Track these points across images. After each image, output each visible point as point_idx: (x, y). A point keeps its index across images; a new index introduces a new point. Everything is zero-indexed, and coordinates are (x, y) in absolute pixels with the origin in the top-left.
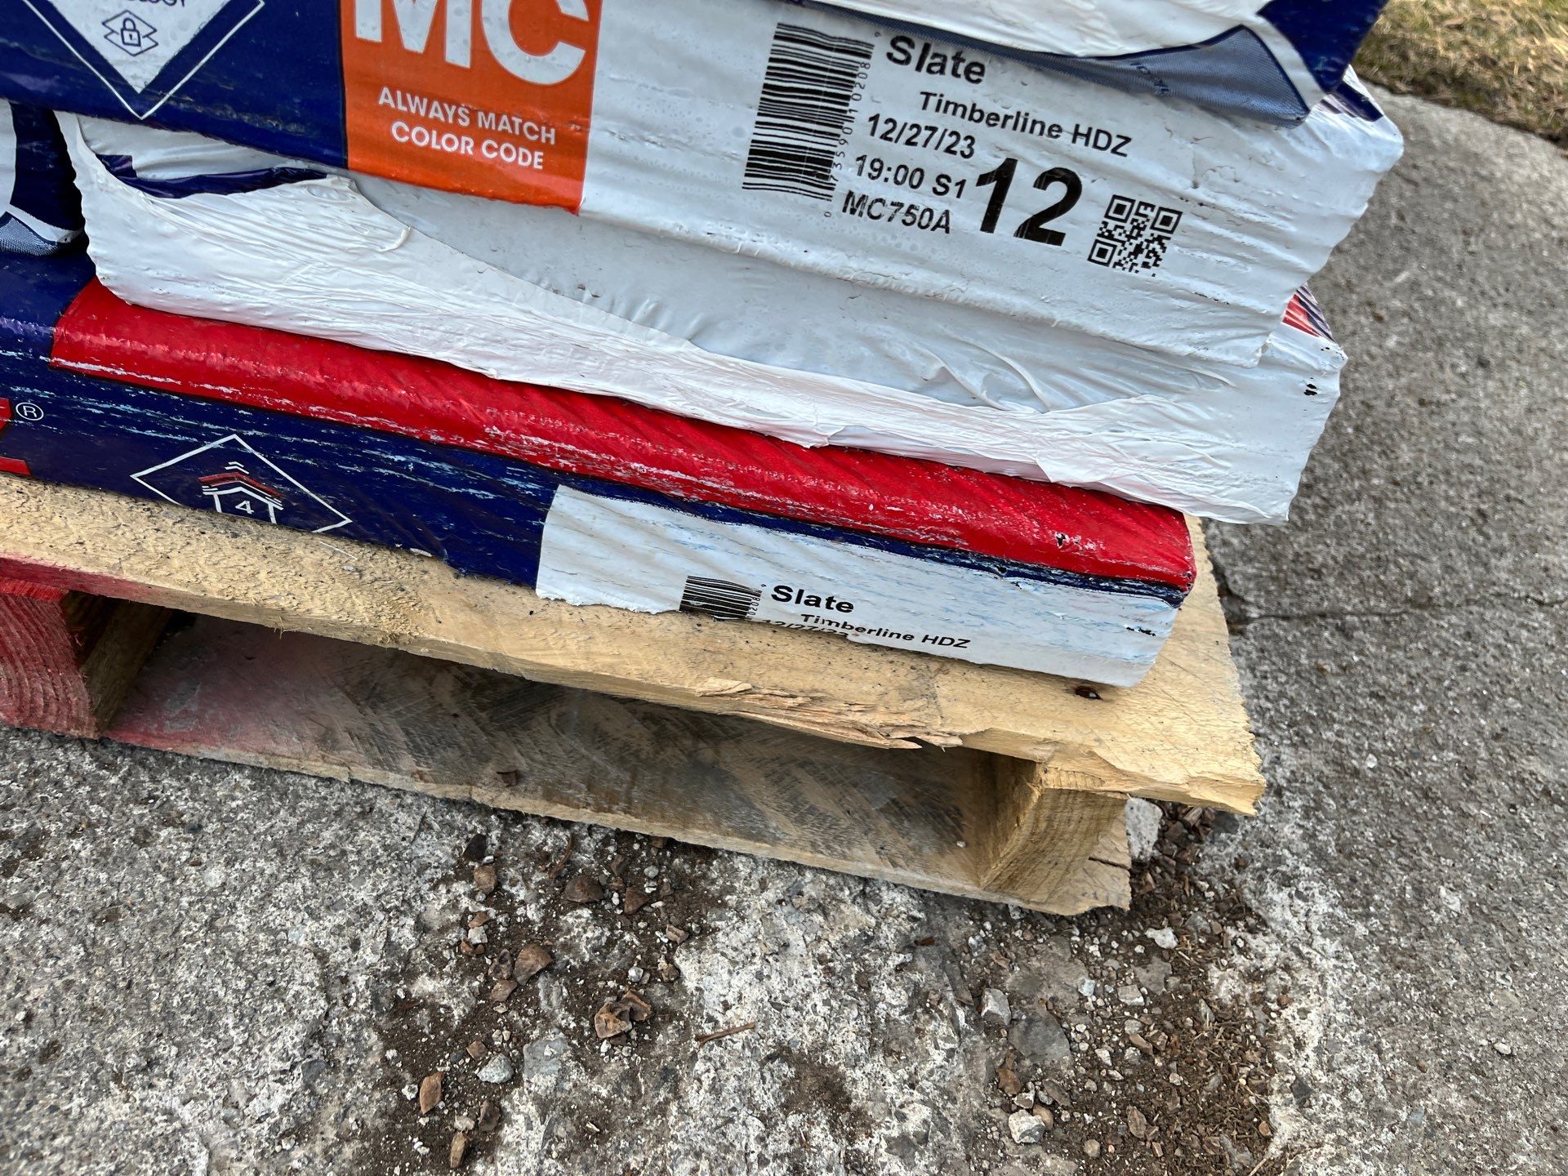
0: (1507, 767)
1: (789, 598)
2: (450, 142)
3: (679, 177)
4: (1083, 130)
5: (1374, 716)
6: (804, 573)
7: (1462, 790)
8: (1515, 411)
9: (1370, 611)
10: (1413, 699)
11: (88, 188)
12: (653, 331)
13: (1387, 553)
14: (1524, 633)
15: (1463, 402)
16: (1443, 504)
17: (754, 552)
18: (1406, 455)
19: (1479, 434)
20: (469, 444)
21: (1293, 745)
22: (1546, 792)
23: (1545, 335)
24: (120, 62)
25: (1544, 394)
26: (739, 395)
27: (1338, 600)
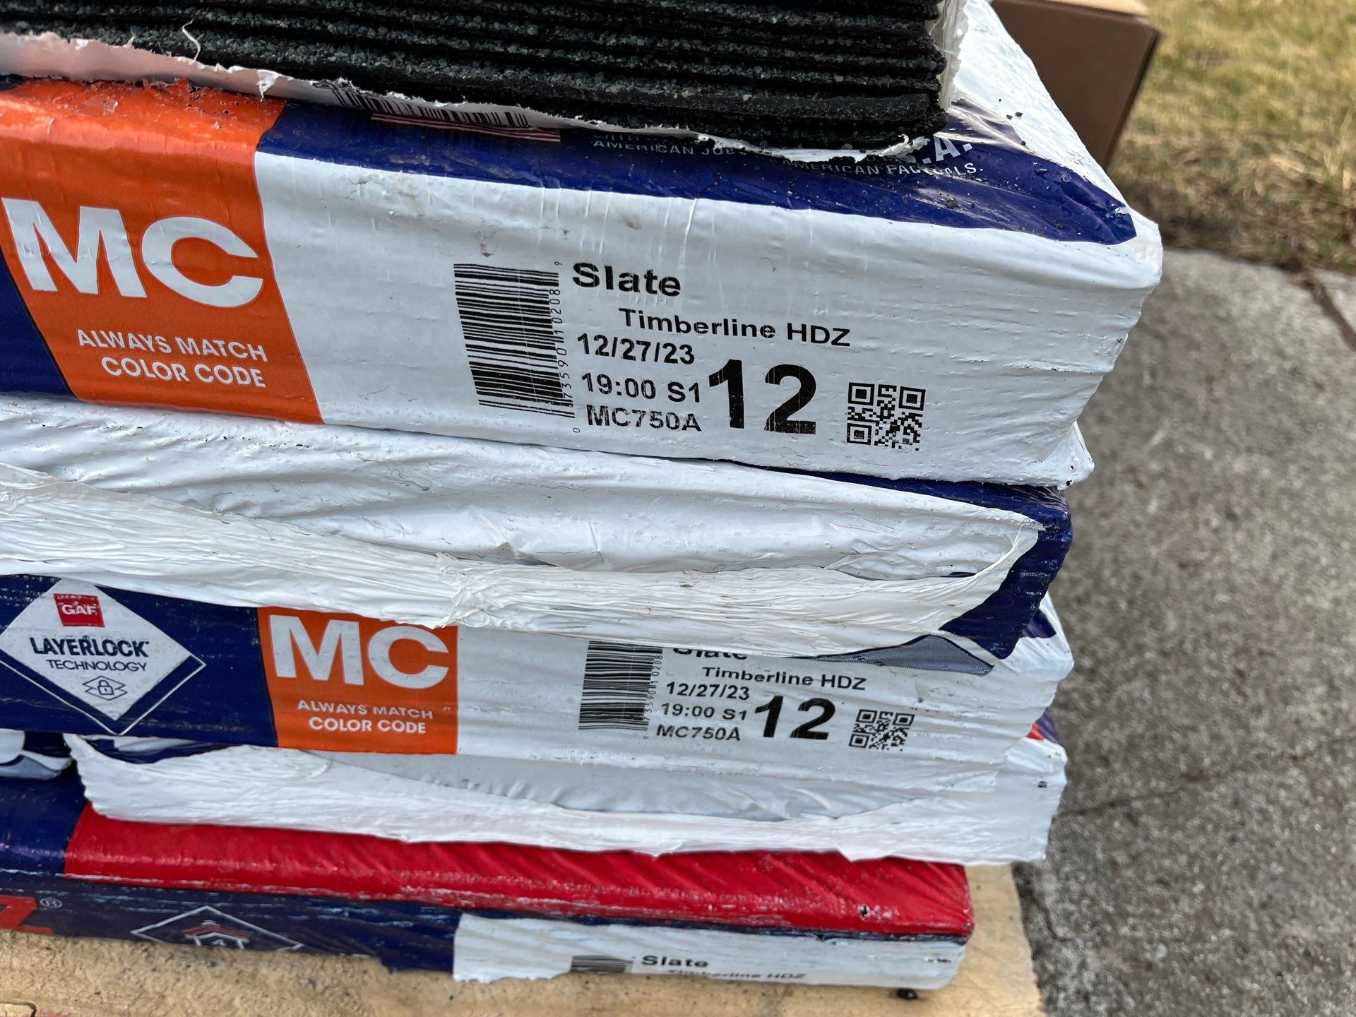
0: (1274, 935)
1: (655, 963)
2: (353, 725)
3: (529, 728)
4: (829, 677)
5: (1162, 903)
6: (665, 949)
7: (1237, 966)
8: (1261, 560)
9: (1153, 794)
10: (1193, 881)
11: (82, 759)
12: (524, 801)
13: (1162, 729)
14: (1283, 793)
15: (1217, 559)
16: (1206, 670)
17: (621, 940)
18: (1172, 623)
19: (1232, 589)
20: (390, 897)
21: (1096, 947)
22: (1307, 954)
23: (1284, 473)
24: (99, 705)
25: (1285, 537)
26: (598, 831)
27: (1124, 786)
